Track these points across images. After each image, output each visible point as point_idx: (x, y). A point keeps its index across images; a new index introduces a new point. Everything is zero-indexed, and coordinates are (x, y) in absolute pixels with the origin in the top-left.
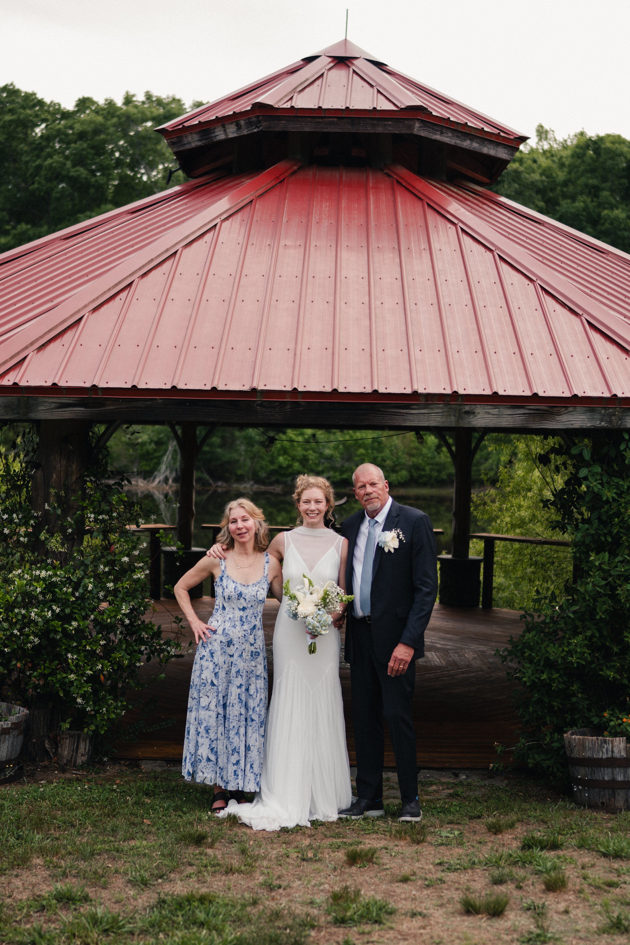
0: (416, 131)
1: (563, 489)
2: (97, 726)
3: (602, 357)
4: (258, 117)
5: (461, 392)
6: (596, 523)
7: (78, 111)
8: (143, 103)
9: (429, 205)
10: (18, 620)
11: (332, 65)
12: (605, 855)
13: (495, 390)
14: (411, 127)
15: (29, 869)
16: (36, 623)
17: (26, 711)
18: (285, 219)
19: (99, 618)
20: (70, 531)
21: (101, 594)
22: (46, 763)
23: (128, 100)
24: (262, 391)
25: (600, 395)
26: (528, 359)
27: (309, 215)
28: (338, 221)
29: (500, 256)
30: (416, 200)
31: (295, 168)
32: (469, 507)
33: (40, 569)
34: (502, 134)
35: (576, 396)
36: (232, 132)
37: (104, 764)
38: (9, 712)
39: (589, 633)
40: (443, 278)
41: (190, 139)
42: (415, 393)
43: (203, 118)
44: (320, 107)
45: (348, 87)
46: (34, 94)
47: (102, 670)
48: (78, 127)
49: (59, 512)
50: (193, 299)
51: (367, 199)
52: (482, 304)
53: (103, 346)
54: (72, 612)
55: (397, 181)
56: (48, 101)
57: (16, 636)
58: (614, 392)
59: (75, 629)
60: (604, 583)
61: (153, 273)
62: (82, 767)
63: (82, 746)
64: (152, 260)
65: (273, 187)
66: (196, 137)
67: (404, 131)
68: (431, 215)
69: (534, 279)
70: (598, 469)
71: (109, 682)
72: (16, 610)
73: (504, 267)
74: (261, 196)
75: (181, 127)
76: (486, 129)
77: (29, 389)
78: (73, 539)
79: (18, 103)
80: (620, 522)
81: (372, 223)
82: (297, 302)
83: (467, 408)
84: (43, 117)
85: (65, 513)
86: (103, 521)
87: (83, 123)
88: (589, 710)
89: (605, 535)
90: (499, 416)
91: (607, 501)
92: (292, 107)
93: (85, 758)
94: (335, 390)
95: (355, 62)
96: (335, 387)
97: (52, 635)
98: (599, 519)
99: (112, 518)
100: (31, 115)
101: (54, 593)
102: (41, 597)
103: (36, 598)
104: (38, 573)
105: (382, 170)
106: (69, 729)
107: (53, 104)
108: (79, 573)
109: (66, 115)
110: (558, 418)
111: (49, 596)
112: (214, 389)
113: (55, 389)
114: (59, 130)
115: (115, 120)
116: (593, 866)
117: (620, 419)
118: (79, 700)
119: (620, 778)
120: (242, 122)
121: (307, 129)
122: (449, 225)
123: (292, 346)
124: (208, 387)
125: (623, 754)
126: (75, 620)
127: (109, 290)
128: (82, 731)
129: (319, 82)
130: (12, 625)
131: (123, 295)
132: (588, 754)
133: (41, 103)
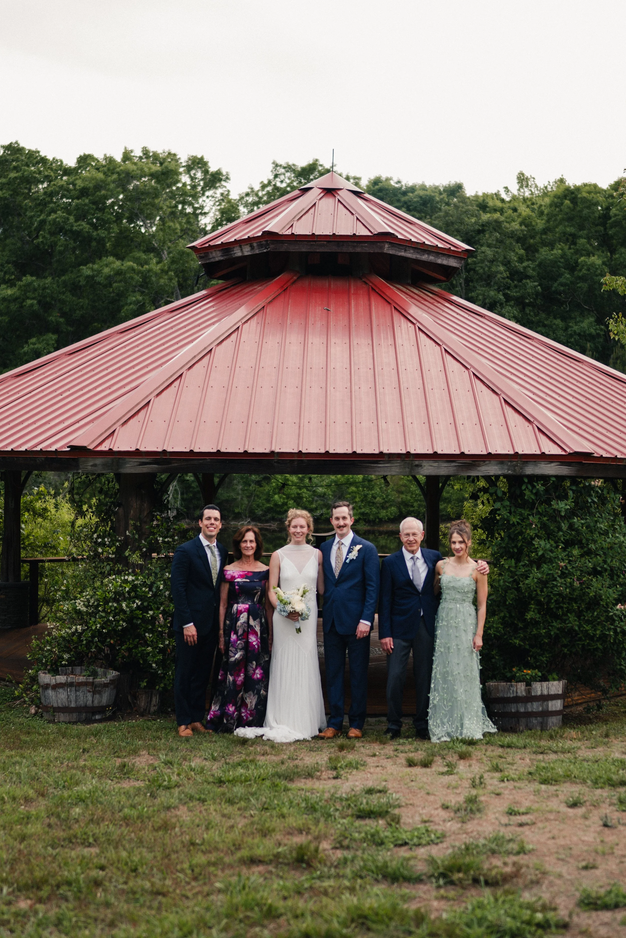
0: (386, 250)
1: (486, 517)
2: (165, 684)
3: (511, 424)
4: (267, 241)
5: (413, 452)
6: (506, 540)
7: (79, 167)
8: (141, 158)
9: (395, 308)
10: (112, 611)
11: (322, 194)
12: (502, 746)
13: (435, 450)
14: (382, 248)
15: (139, 756)
16: (124, 612)
17: (117, 673)
18: (289, 322)
19: (167, 609)
20: (144, 549)
21: (167, 593)
22: (129, 711)
23: (127, 156)
24: (278, 453)
25: (507, 452)
26: (460, 428)
27: (306, 318)
28: (328, 323)
29: (446, 350)
30: (386, 304)
31: (295, 278)
32: (439, 536)
33: (128, 575)
34: (452, 248)
35: (490, 453)
36: (247, 251)
37: (168, 713)
38: (105, 675)
39: (502, 614)
40: (404, 368)
41: (214, 254)
42: (381, 453)
43: (224, 239)
44: (313, 234)
45: (334, 215)
46: (39, 152)
47: (168, 645)
48: (80, 184)
49: (137, 536)
50: (226, 386)
51: (350, 304)
52: (430, 388)
53: (167, 422)
54: (148, 605)
55: (373, 289)
56: (50, 157)
57: (111, 622)
58: (516, 451)
59: (151, 616)
60: (511, 580)
61: (196, 365)
62: (154, 713)
63: (154, 699)
64: (195, 357)
65: (279, 294)
66: (219, 254)
67: (377, 250)
68: (396, 315)
69: (469, 367)
70: (507, 503)
71: (173, 654)
72: (110, 604)
73: (449, 358)
74: (270, 302)
75: (207, 245)
76: (440, 245)
77: (120, 453)
78: (146, 556)
79: (22, 161)
80: (524, 538)
81: (353, 324)
82: (300, 387)
83: (417, 463)
84: (46, 173)
85: (140, 538)
86: (168, 542)
87: (84, 179)
88: (504, 668)
89: (513, 548)
90: (438, 467)
91: (513, 525)
92: (293, 234)
93: (156, 708)
94: (327, 452)
95: (339, 192)
96: (327, 449)
97: (135, 621)
98: (509, 537)
99: (174, 540)
100: (35, 172)
101: (136, 591)
102: (127, 595)
103: (123, 594)
104: (126, 577)
105: (360, 278)
106: (145, 687)
107: (55, 160)
108: (152, 578)
109: (67, 171)
110: (479, 468)
111: (133, 594)
112: (246, 452)
113: (137, 453)
114: (61, 187)
115: (115, 176)
116: (493, 751)
117: (521, 468)
118: (154, 665)
119: (522, 710)
120: (255, 244)
121: (304, 250)
122: (410, 324)
123: (297, 421)
124: (242, 451)
125: (524, 694)
126: (151, 610)
127: (167, 380)
128: (155, 688)
129: (312, 211)
130: (108, 614)
131: (177, 383)
132: (500, 695)
133: (44, 160)
